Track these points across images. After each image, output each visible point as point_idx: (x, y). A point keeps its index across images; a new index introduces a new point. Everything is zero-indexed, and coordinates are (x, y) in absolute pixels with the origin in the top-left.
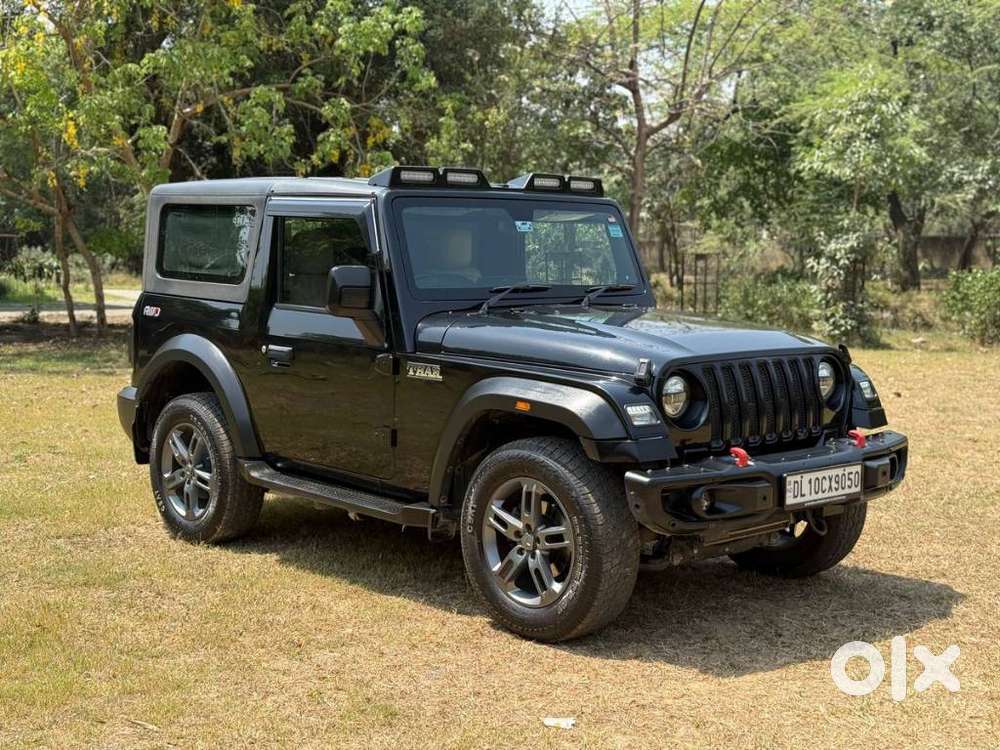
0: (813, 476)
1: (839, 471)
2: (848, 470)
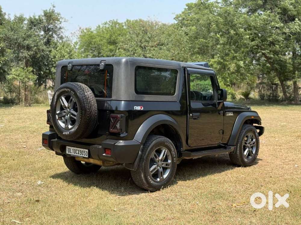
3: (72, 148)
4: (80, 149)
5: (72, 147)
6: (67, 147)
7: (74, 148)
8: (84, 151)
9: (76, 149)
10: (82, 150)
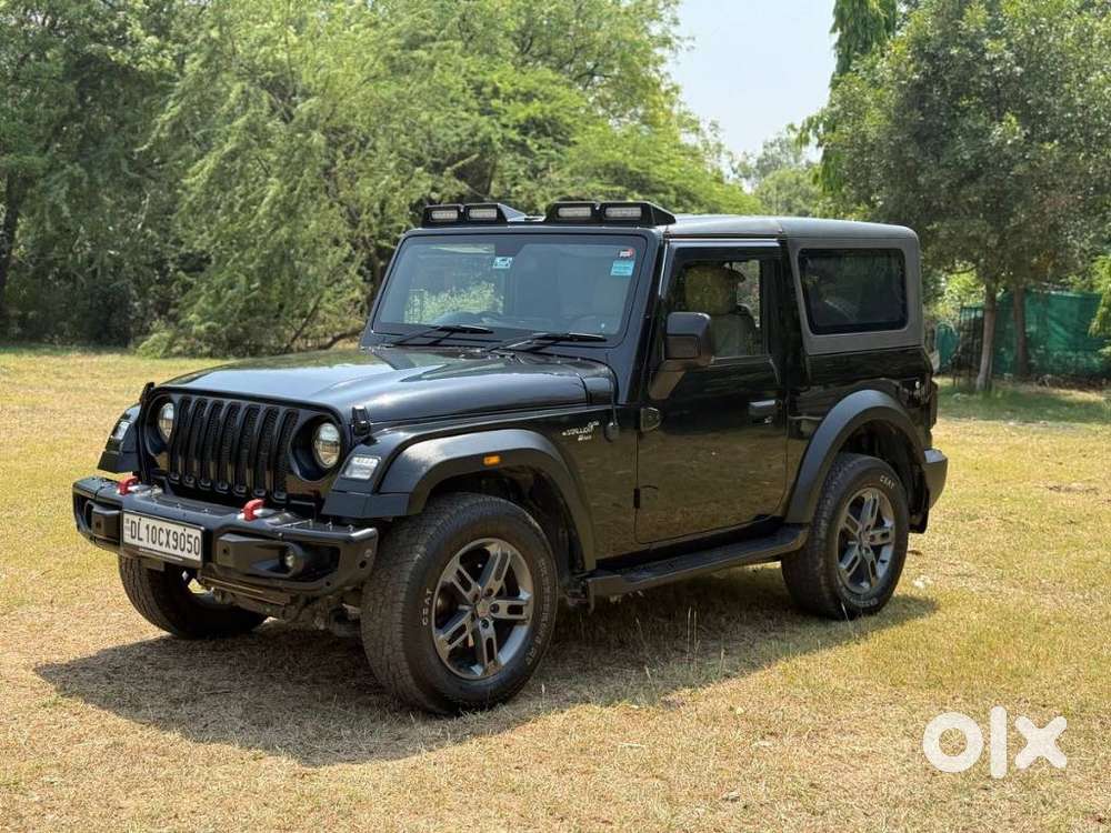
0: (152, 523)
1: (180, 530)
2: (189, 531)
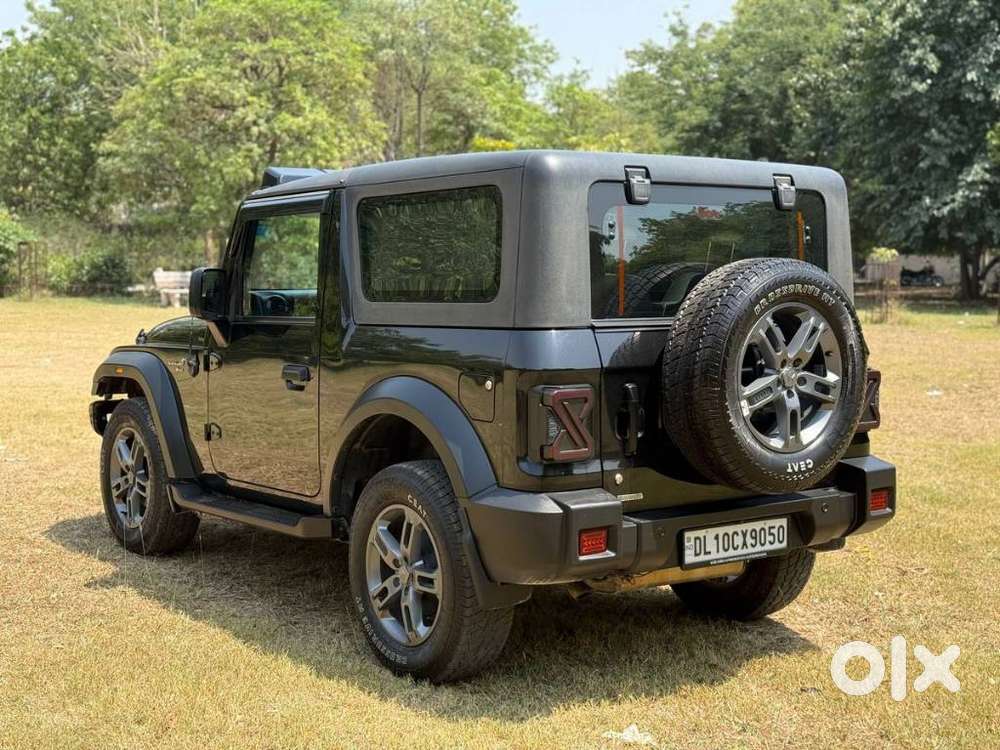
3: (710, 533)
4: (748, 527)
5: (709, 530)
6: (687, 535)
7: (721, 531)
8: (770, 528)
9: (730, 529)
10: (757, 525)
